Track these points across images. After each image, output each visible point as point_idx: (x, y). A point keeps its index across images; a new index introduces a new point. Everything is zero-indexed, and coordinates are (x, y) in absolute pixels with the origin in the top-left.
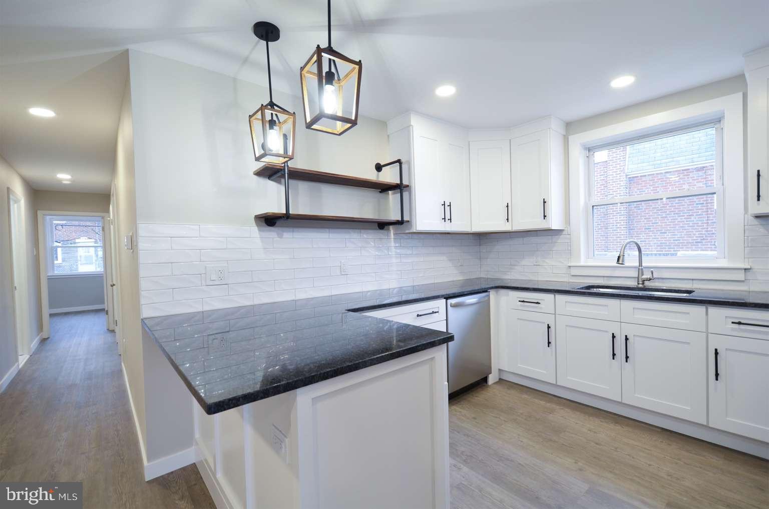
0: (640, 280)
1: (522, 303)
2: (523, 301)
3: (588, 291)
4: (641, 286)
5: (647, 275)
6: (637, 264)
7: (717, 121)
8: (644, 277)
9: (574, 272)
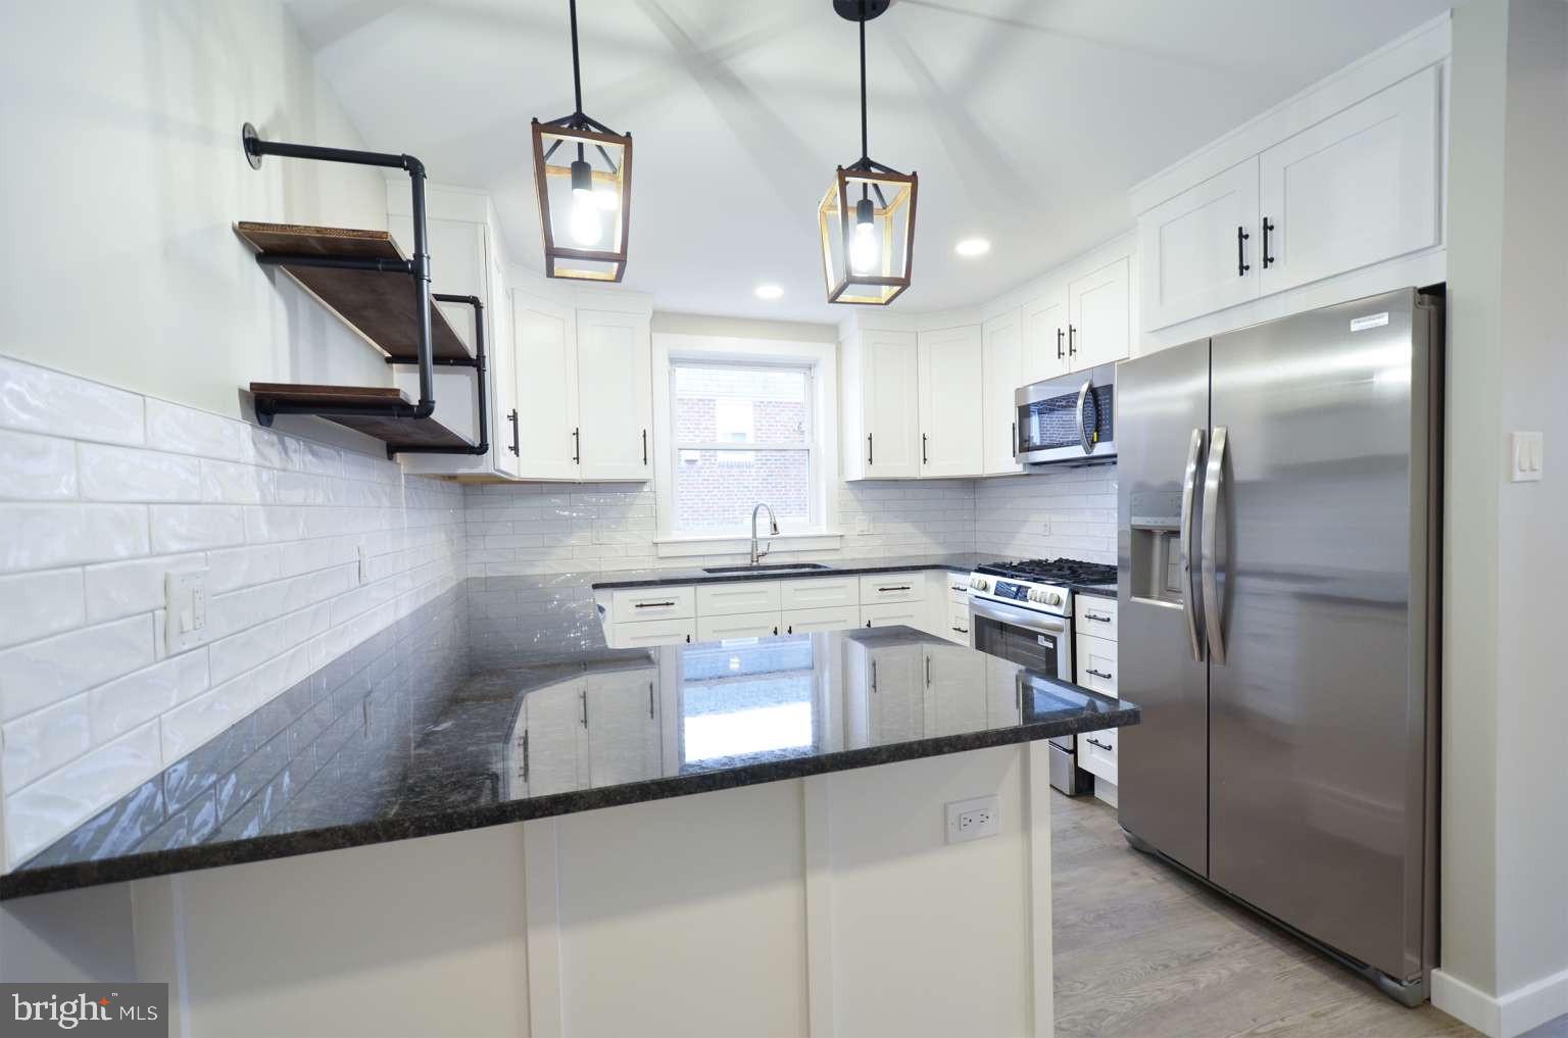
0: (755, 555)
1: (640, 609)
2: (642, 606)
3: (716, 577)
4: (755, 564)
5: (762, 548)
6: (750, 536)
7: (808, 367)
8: (760, 551)
9: (664, 551)
